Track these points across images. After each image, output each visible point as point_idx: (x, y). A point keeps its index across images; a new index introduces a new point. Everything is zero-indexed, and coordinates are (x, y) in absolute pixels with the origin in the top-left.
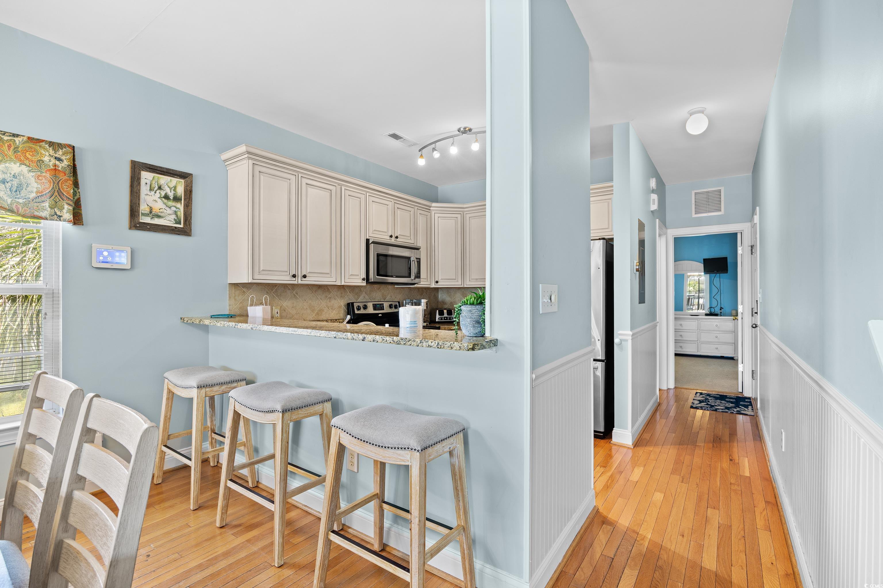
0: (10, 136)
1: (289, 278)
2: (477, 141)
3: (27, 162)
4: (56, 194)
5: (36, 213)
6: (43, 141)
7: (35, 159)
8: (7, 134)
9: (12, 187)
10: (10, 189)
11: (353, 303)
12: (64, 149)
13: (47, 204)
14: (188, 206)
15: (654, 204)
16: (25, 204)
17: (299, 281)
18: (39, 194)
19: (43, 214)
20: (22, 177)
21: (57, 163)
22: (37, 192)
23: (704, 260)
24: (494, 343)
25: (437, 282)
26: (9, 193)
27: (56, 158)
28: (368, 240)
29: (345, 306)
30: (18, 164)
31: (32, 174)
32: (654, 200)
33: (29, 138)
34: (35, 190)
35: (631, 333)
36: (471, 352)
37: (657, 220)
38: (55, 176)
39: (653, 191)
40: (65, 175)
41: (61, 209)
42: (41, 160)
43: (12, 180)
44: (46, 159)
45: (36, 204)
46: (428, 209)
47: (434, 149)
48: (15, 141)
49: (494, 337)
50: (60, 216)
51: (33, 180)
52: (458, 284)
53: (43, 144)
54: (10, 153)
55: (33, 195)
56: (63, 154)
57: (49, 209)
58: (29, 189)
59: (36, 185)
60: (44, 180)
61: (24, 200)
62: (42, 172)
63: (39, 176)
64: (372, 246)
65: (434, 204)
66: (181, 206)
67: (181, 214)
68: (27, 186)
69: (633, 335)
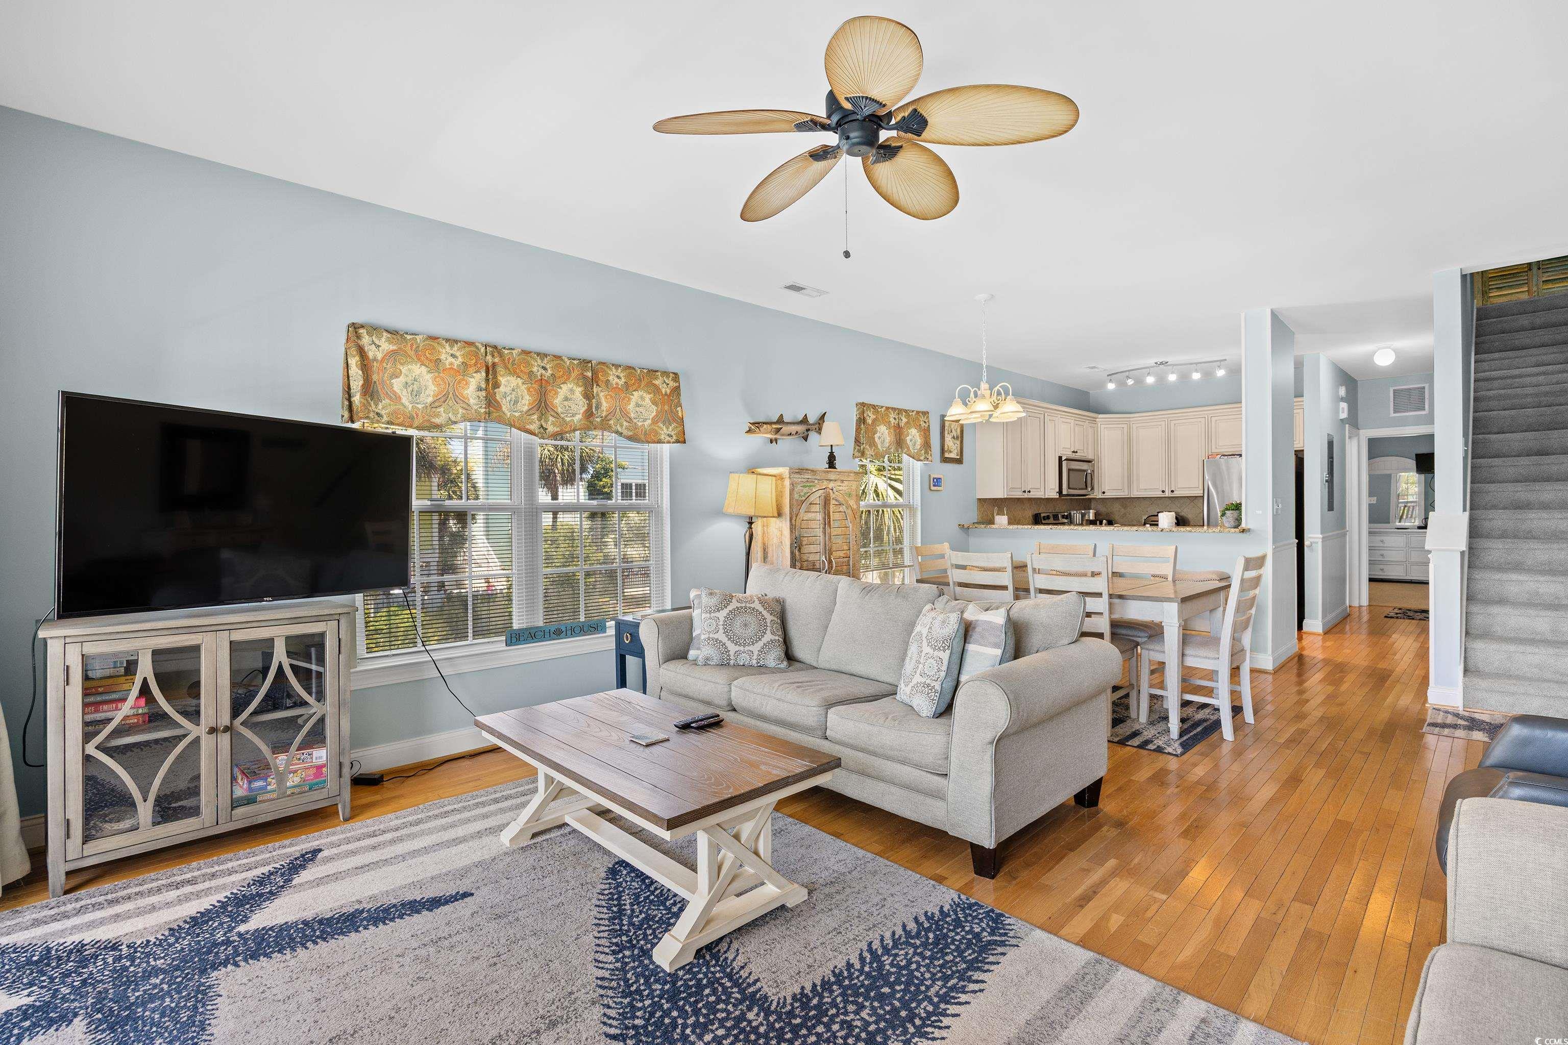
1: (1021, 493)
2: (1172, 373)
3: (916, 427)
4: (926, 445)
5: (920, 458)
11: (1040, 514)
14: (962, 442)
15: (1343, 412)
17: (1026, 496)
23: (1417, 455)
24: (1249, 530)
25: (1104, 493)
28: (1060, 458)
29: (1033, 516)
32: (1343, 408)
35: (1321, 536)
36: (1241, 534)
37: (1347, 425)
38: (924, 433)
39: (1342, 400)
42: (920, 424)
46: (1094, 421)
47: (1128, 377)
49: (1249, 527)
51: (919, 437)
52: (1124, 494)
54: (912, 423)
56: (926, 418)
59: (919, 440)
62: (921, 432)
64: (1064, 463)
65: (1101, 416)
66: (958, 442)
67: (959, 448)
69: (1323, 538)
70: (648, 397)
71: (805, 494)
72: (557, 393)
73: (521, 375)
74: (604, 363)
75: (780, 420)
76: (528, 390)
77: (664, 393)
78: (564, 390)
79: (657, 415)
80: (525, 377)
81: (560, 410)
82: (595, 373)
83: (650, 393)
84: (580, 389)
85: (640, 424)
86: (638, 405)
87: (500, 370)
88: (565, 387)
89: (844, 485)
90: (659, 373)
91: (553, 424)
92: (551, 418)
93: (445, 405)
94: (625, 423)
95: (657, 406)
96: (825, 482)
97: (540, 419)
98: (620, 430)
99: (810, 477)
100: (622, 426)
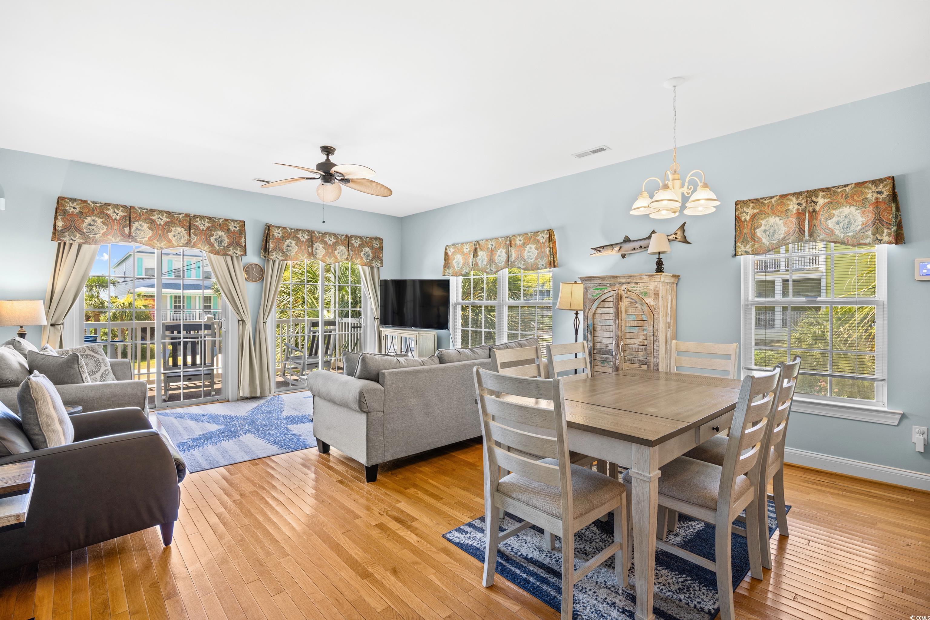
0: (842, 187)
3: (855, 203)
4: (878, 222)
5: (862, 241)
6: (866, 182)
7: (860, 199)
8: (840, 187)
9: (844, 225)
10: (843, 227)
12: (885, 182)
13: (870, 233)
16: (853, 236)
18: (864, 226)
19: (867, 241)
20: (851, 216)
21: (879, 196)
22: (862, 225)
26: (842, 230)
27: (877, 192)
30: (848, 207)
31: (858, 211)
33: (856, 184)
34: (861, 223)
38: (877, 207)
40: (885, 204)
41: (882, 234)
42: (865, 198)
43: (844, 221)
44: (869, 196)
45: (861, 234)
48: (845, 190)
50: (881, 240)
51: (859, 215)
53: (867, 184)
54: (843, 200)
55: (860, 227)
56: (884, 187)
57: (871, 236)
58: (856, 224)
59: (861, 219)
60: (868, 214)
61: (853, 233)
62: (866, 208)
63: (864, 211)
68: (855, 222)
70: (533, 247)
71: (597, 294)
72: (496, 254)
73: (485, 250)
74: (514, 236)
75: (627, 240)
76: (487, 256)
77: (541, 242)
78: (498, 253)
79: (537, 255)
80: (486, 250)
81: (497, 261)
82: (510, 241)
83: (534, 244)
84: (504, 250)
85: (529, 261)
86: (529, 252)
87: (478, 250)
88: (499, 251)
89: (638, 286)
90: (540, 233)
91: (495, 268)
92: (494, 266)
93: (465, 267)
94: (523, 262)
95: (537, 250)
96: (617, 285)
97: (490, 266)
98: (520, 266)
99: (599, 282)
100: (521, 264)
